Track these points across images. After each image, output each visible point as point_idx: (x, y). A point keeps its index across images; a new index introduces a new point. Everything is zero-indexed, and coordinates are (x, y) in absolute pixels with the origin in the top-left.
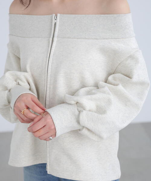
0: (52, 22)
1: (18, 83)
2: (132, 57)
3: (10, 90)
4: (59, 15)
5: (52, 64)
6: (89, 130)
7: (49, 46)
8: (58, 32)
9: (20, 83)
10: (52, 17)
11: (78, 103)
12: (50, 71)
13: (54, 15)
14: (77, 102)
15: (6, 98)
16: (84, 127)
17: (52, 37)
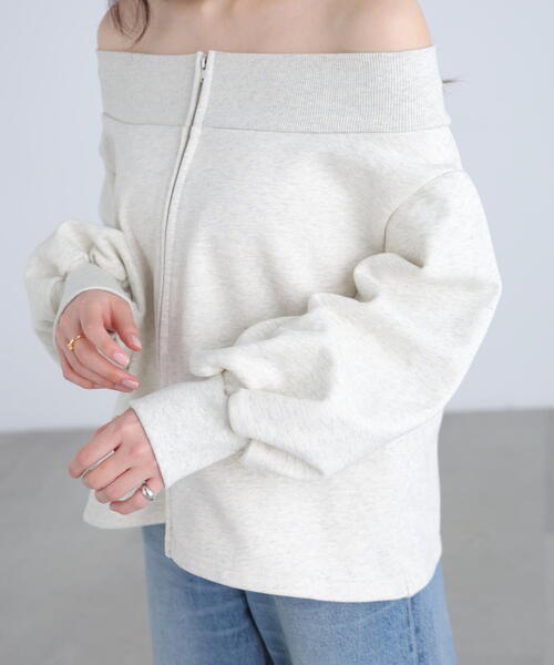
0: (193, 78)
1: (94, 257)
2: (426, 195)
3: (66, 275)
4: (212, 55)
5: (180, 208)
6: (269, 447)
7: (177, 153)
8: (208, 110)
9: (99, 258)
10: (194, 61)
11: (226, 374)
12: (173, 233)
13: (200, 54)
14: (225, 370)
15: (48, 301)
16: (250, 439)
17: (188, 123)
